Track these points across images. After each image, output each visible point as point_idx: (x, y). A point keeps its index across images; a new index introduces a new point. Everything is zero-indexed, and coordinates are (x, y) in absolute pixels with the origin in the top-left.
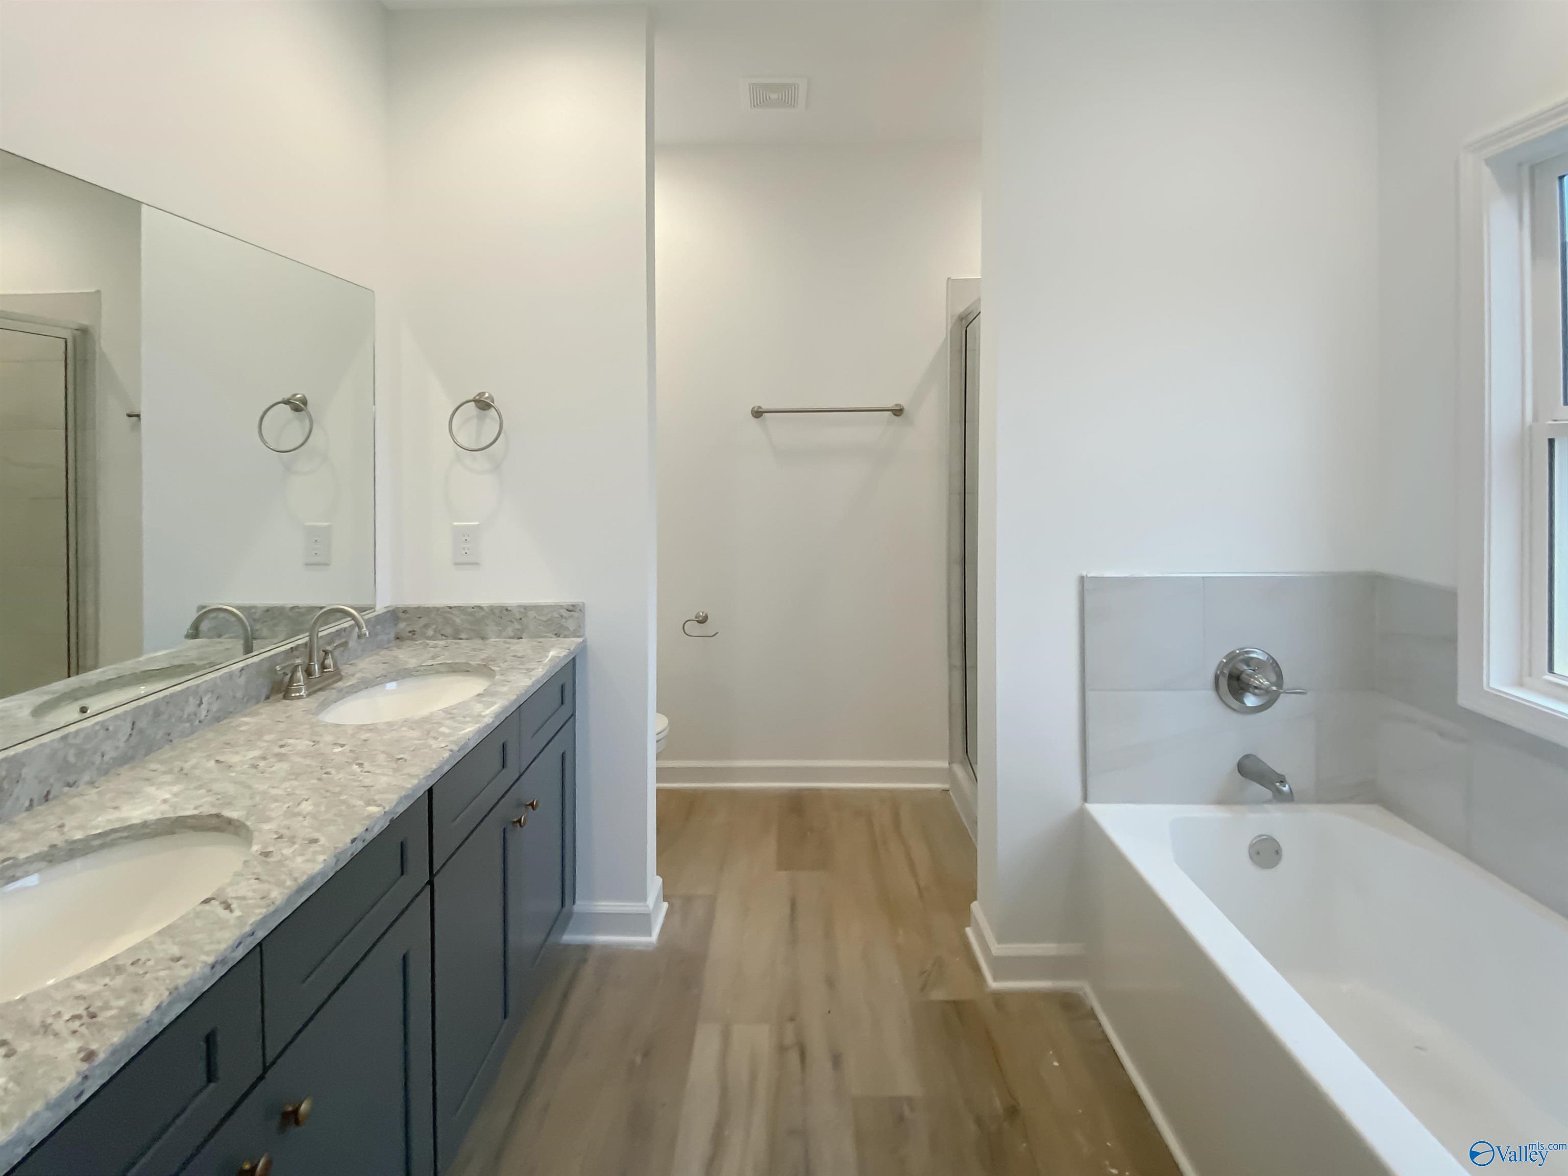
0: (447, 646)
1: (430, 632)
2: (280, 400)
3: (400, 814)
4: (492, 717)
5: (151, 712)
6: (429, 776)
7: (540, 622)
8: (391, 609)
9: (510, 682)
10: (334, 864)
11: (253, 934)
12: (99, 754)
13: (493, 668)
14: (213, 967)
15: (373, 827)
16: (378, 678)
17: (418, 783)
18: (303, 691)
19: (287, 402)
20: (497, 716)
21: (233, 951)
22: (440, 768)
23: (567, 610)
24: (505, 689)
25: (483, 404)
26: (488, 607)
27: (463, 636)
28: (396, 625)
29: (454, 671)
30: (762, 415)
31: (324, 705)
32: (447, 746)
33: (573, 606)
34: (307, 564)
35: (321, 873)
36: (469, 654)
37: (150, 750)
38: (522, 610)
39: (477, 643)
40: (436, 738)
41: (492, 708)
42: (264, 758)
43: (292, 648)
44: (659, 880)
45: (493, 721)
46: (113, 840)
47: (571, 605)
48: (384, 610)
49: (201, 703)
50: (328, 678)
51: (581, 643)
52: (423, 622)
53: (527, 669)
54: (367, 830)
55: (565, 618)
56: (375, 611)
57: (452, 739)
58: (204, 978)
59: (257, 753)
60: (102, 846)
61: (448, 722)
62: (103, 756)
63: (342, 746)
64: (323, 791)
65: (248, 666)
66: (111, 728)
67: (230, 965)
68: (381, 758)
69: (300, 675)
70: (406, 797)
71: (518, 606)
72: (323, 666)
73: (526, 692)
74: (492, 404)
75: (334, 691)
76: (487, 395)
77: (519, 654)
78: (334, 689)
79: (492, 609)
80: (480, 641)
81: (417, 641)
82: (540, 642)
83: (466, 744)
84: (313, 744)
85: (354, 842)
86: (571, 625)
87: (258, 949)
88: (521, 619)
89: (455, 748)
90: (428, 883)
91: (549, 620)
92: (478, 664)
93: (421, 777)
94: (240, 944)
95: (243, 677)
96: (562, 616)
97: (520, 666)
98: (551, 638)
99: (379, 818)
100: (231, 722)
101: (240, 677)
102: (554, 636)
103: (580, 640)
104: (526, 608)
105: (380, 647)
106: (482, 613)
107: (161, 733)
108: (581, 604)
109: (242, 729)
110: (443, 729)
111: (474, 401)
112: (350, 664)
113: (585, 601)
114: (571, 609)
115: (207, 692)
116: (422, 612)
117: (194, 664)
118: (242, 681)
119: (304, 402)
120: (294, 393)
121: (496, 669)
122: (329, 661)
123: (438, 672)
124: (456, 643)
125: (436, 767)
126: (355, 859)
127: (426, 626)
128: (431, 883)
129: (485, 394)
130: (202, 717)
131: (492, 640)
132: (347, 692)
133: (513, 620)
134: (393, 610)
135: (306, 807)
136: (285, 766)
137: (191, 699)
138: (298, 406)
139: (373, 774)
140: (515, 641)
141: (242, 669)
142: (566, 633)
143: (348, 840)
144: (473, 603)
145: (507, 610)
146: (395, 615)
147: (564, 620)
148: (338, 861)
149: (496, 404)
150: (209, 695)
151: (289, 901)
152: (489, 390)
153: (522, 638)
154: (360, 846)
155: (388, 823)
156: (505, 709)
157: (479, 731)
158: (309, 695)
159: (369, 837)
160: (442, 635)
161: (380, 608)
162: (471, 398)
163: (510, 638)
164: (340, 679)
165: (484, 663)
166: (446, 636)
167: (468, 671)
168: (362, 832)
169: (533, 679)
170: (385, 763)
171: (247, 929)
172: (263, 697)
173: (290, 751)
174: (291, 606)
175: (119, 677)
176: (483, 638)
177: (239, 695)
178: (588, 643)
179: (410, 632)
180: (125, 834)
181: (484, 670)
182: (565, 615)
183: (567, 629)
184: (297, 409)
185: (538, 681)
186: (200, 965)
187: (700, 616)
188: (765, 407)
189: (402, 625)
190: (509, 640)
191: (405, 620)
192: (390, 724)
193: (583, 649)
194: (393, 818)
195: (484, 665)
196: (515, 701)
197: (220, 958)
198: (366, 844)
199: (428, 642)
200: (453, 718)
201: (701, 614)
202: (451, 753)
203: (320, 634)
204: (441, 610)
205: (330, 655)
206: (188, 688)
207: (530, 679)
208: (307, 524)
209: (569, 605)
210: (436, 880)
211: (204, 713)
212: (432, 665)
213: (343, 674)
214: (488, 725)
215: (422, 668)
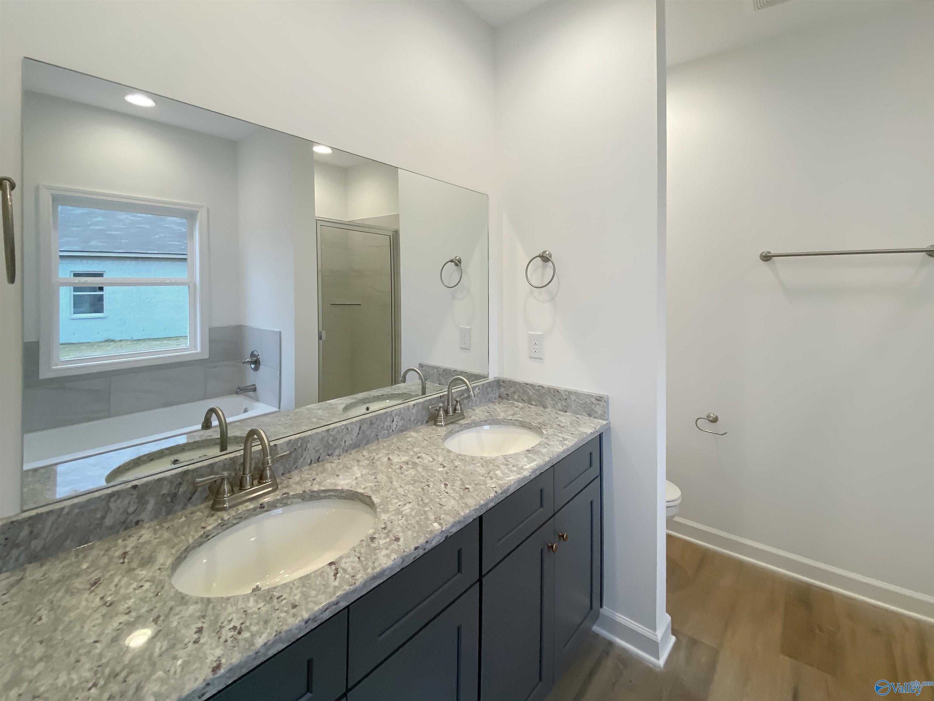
0: (523, 408)
1: (516, 397)
2: (449, 260)
3: (453, 534)
4: (529, 472)
5: (369, 423)
6: (477, 509)
7: (578, 404)
8: (497, 379)
9: (549, 445)
10: (400, 563)
11: (337, 603)
12: (343, 441)
13: (543, 431)
14: (306, 622)
15: (432, 540)
16: (481, 421)
17: (469, 513)
18: (443, 423)
19: (452, 261)
20: (534, 471)
21: (322, 613)
22: (487, 504)
23: (596, 399)
24: (544, 451)
25: (545, 258)
26: (547, 387)
27: (533, 403)
28: (499, 389)
29: (523, 427)
30: (771, 258)
31: (451, 434)
32: (495, 487)
33: (600, 397)
34: (461, 348)
35: (391, 568)
36: (534, 417)
37: (367, 443)
38: (567, 393)
39: (540, 410)
40: (491, 478)
41: (532, 465)
42: (407, 463)
43: (441, 396)
44: (668, 618)
45: (530, 475)
46: (329, 495)
47: (599, 396)
48: (493, 380)
49: (393, 421)
50: (457, 416)
51: (605, 425)
52: (513, 389)
53: (563, 438)
54: (427, 542)
55: (595, 404)
56: (488, 379)
57: (501, 482)
58: (299, 628)
59: (405, 458)
60: (325, 497)
61: (503, 467)
62: (345, 443)
63: (444, 467)
64: (420, 499)
65: (417, 403)
66: (349, 429)
67: (319, 622)
68: (458, 483)
69: (442, 413)
70: (459, 522)
71: (565, 390)
72: (455, 410)
73: (558, 456)
74: (550, 259)
75: (457, 425)
76: (547, 253)
77: (562, 425)
78: (458, 424)
79: (549, 390)
80: (542, 409)
81: (509, 401)
82: (578, 418)
83: (508, 489)
84: (432, 460)
85: (417, 549)
86: (599, 410)
87: (347, 610)
88: (566, 399)
89: (499, 491)
90: (478, 581)
91: (584, 404)
92: (536, 426)
93: (472, 509)
94: (327, 609)
95: (415, 409)
96: (592, 403)
97: (559, 434)
98: (586, 416)
99: (437, 535)
100: (406, 434)
101: (413, 409)
102: (587, 415)
103: (604, 422)
104: (570, 393)
105: (490, 401)
106: (544, 391)
107: (373, 434)
108: (605, 397)
109: (408, 440)
110: (498, 472)
111: (539, 256)
112: (472, 409)
113: (609, 395)
114: (599, 399)
115: (396, 415)
116: (512, 384)
117: (411, 394)
118: (414, 411)
119: (460, 261)
120: (456, 256)
121: (545, 432)
122: (458, 407)
123: (514, 425)
124: (529, 407)
125: (483, 503)
126: (416, 561)
127: (514, 393)
128: (480, 581)
129: (546, 252)
130: (394, 429)
131: (549, 410)
132: (465, 427)
133: (562, 399)
134: (498, 380)
135: (407, 509)
136: (413, 472)
137: (388, 419)
138: (457, 263)
139: (449, 495)
140: (562, 413)
141: (414, 405)
142: (596, 415)
143: (413, 548)
144: (539, 383)
145: (558, 391)
146: (499, 383)
147: (594, 406)
148: (403, 561)
149: (553, 259)
150: (397, 417)
151: (365, 584)
152: (550, 249)
153: (567, 412)
154: (421, 552)
155: (444, 539)
156: (539, 468)
157: (519, 481)
158: (446, 425)
159: (429, 547)
160: (522, 400)
161: (491, 378)
162: (538, 255)
163: (560, 410)
164: (463, 418)
165: (539, 426)
166: (524, 401)
167: (530, 428)
168: (424, 543)
169: (565, 447)
170: (458, 489)
171: (334, 599)
172: (425, 422)
173: (420, 462)
174: (454, 369)
175: (382, 395)
176: (545, 407)
177: (412, 419)
178: (611, 426)
179: (506, 395)
180: (333, 494)
181: (537, 430)
182: (594, 402)
183: (596, 412)
184: (457, 265)
185: (568, 449)
186: (300, 619)
187: (711, 417)
188: (773, 252)
189: (502, 390)
190: (559, 412)
191: (504, 387)
192: (473, 459)
193: (608, 428)
194: (448, 536)
195: (539, 427)
196: (549, 462)
197: (312, 617)
198: (426, 551)
199: (515, 402)
200: (507, 464)
201: (712, 415)
202: (496, 494)
203: (453, 391)
204: (522, 384)
205: (459, 403)
206: (387, 412)
207: (563, 447)
208: (461, 326)
209: (597, 396)
210: (484, 579)
211: (395, 426)
212: (511, 420)
213: (465, 415)
214: (525, 477)
215: (506, 421)
